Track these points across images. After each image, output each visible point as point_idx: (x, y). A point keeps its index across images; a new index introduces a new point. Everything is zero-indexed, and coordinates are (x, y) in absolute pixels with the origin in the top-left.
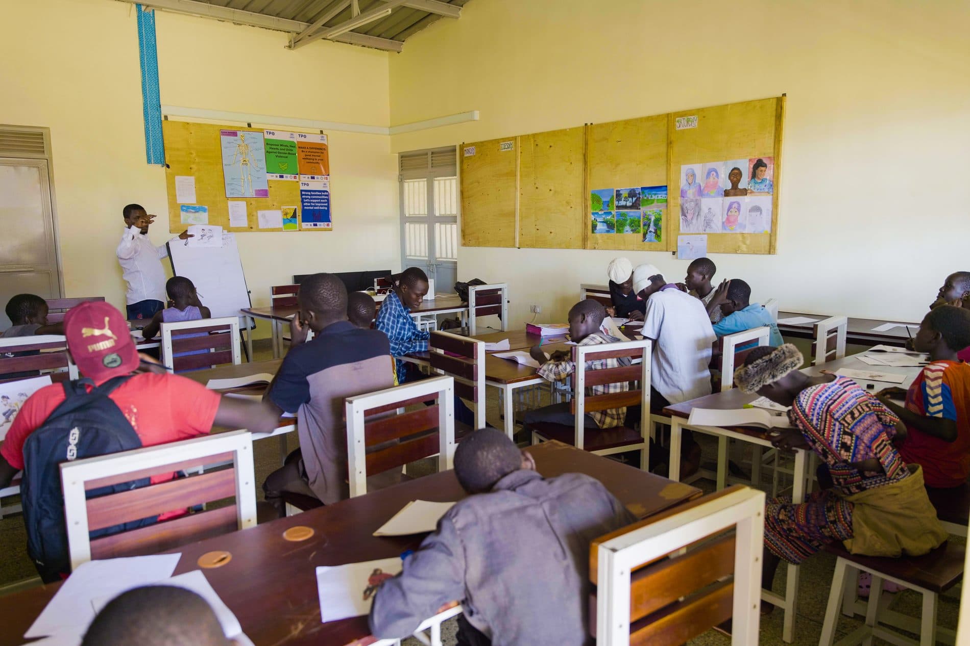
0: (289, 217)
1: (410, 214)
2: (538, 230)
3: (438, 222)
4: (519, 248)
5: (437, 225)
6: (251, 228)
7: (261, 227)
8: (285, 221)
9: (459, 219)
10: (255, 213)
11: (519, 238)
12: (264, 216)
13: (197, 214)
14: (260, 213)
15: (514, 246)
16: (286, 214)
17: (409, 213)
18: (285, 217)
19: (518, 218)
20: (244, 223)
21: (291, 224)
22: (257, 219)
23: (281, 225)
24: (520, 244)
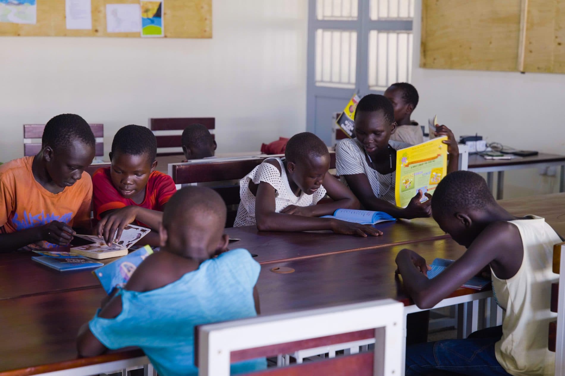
0: (151, 15)
1: (324, 16)
2: (559, 44)
3: (374, 29)
4: (523, 73)
5: (373, 34)
6: (96, 31)
7: (110, 30)
8: (146, 22)
9: (417, 26)
10: (102, 8)
11: (525, 57)
12: (115, 13)
13: (21, 7)
14: (110, 8)
15: (515, 69)
16: (146, 11)
17: (323, 12)
18: (145, 17)
19: (524, 25)
20: (87, 24)
21: (153, 26)
22: (105, 17)
23: (138, 28)
24: (525, 67)
